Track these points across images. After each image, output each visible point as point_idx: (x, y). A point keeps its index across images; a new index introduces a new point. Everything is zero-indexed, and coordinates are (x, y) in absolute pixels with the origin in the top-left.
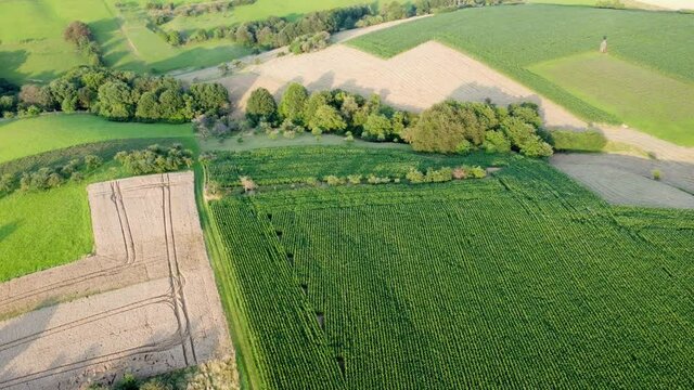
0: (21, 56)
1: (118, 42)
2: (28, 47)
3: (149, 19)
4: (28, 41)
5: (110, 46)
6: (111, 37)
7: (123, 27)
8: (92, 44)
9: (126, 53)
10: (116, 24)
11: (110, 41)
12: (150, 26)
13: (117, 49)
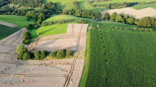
0: (65, 6)
1: (83, 5)
2: (66, 5)
3: (90, 2)
4: (66, 4)
5: (81, 6)
6: (82, 4)
7: (84, 3)
8: (78, 5)
9: (84, 7)
10: (83, 2)
11: (81, 5)
12: (89, 3)
13: (82, 7)
